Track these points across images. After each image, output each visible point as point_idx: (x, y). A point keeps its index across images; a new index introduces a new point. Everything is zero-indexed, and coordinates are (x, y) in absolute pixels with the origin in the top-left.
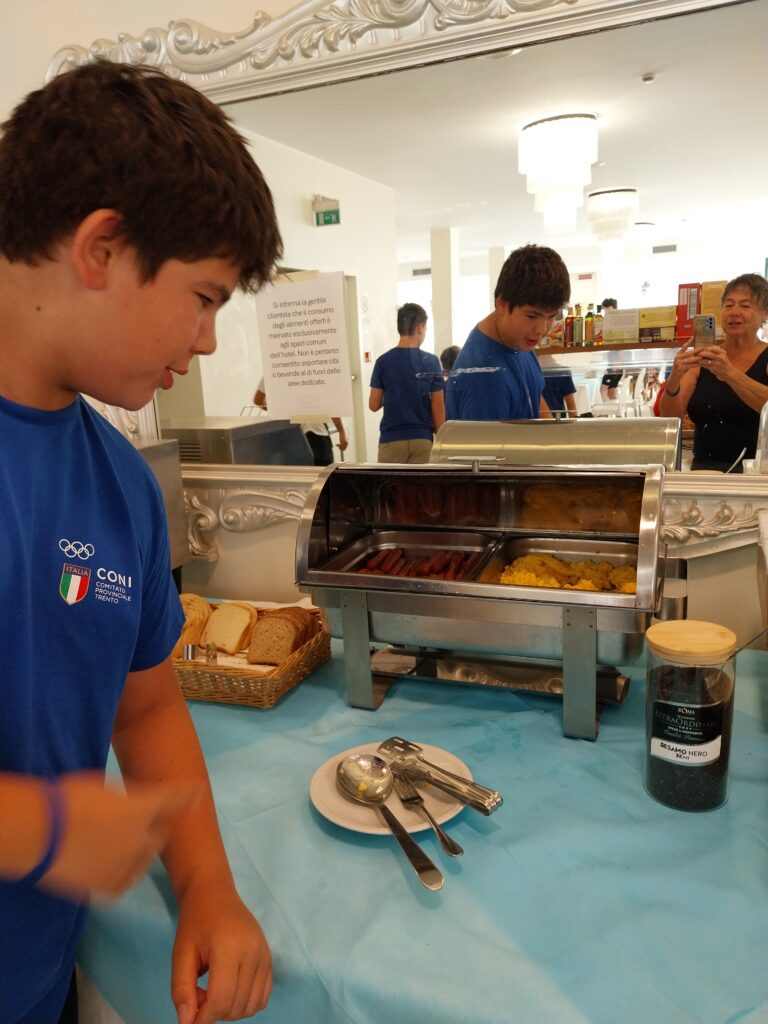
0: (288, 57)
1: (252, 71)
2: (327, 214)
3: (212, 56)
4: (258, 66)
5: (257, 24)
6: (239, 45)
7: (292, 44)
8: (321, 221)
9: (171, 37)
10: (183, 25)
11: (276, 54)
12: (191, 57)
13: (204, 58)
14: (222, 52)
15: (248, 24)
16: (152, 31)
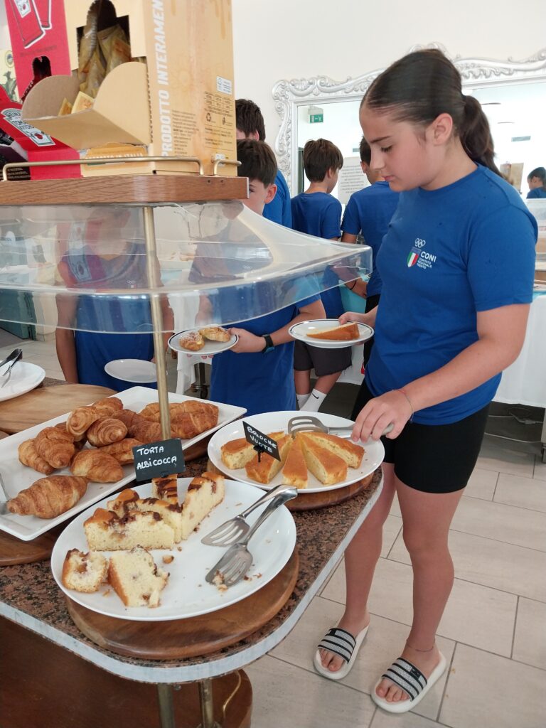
0: (357, 91)
1: (345, 94)
2: (316, 116)
3: (332, 88)
4: (346, 92)
5: (348, 80)
6: (341, 86)
7: (358, 87)
8: (313, 120)
9: (319, 81)
10: (324, 78)
11: (353, 89)
12: (325, 88)
13: (329, 88)
14: (335, 87)
15: (345, 80)
16: (312, 78)
